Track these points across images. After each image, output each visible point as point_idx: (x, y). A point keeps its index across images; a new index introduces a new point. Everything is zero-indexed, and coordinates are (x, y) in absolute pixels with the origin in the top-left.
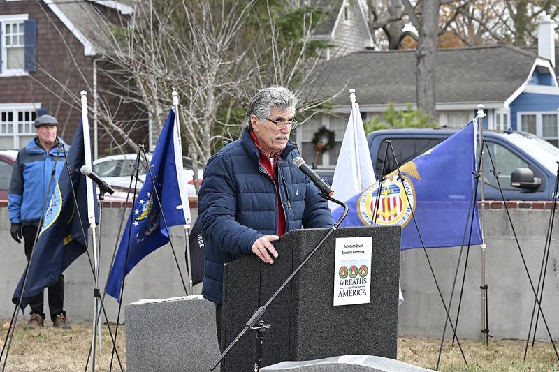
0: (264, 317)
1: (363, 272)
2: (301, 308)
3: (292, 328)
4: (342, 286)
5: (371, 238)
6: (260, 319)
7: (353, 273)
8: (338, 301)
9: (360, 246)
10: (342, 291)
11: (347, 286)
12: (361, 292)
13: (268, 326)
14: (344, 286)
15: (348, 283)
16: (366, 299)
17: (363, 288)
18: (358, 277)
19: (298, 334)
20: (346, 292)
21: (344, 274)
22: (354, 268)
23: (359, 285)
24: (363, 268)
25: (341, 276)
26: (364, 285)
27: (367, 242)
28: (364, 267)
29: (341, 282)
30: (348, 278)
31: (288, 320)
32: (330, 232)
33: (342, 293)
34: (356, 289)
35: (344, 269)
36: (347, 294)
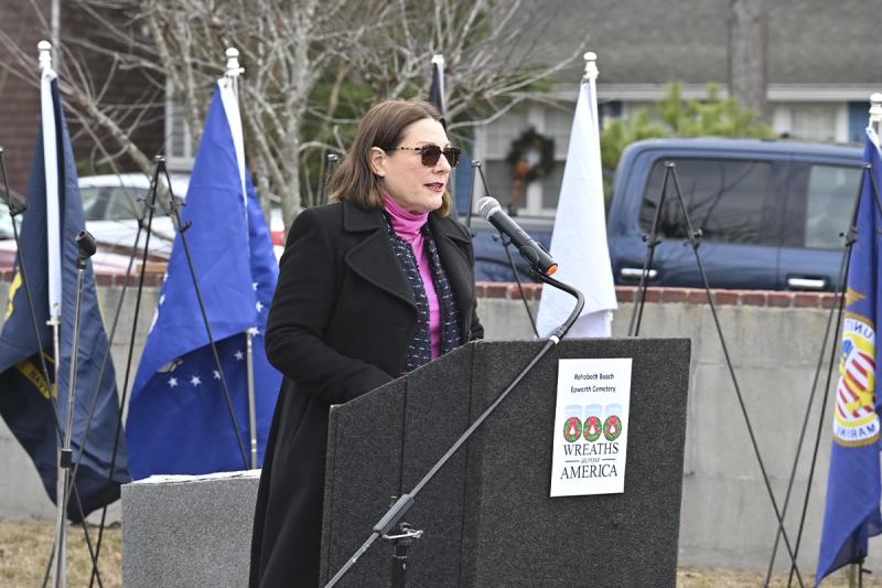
0: (406, 517)
1: (613, 430)
2: (486, 499)
3: (466, 540)
4: (570, 458)
5: (629, 361)
6: (403, 519)
7: (592, 431)
8: (560, 487)
9: (607, 377)
10: (568, 466)
11: (579, 457)
12: (607, 471)
13: (417, 534)
14: (571, 457)
15: (582, 451)
16: (615, 485)
17: (611, 463)
18: (602, 439)
19: (479, 551)
20: (576, 469)
21: (572, 432)
22: (593, 421)
23: (602, 456)
24: (613, 423)
25: (568, 437)
26: (612, 456)
27: (622, 368)
28: (614, 420)
29: (567, 451)
30: (582, 440)
31: (459, 524)
32: (547, 347)
33: (569, 471)
34: (597, 465)
35: (573, 422)
36: (578, 473)
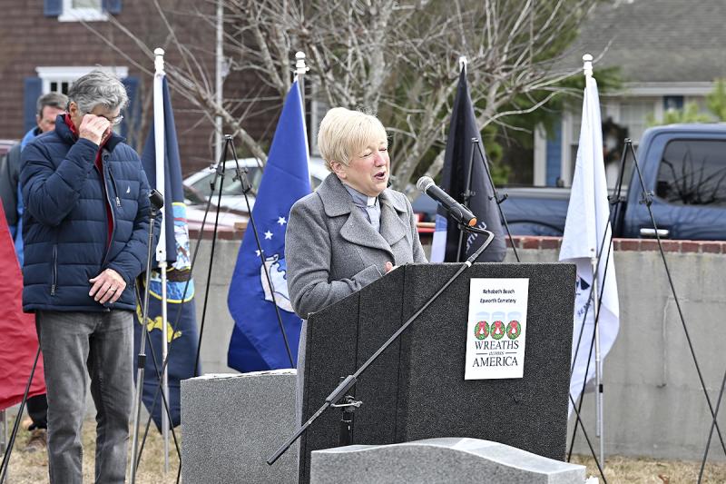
0: (352, 391)
1: (514, 331)
2: (414, 380)
3: (400, 410)
4: (479, 351)
5: (527, 280)
6: (347, 393)
7: (498, 332)
8: (472, 373)
9: (510, 292)
10: (479, 357)
11: (487, 351)
12: (509, 361)
13: (358, 404)
14: (482, 351)
15: (489, 346)
16: (517, 372)
17: (513, 356)
18: (505, 337)
19: (409, 419)
20: (485, 360)
21: (482, 332)
22: (498, 324)
23: (506, 350)
24: (514, 326)
25: (477, 335)
26: (514, 350)
27: (521, 286)
28: (514, 324)
29: (478, 346)
30: (489, 339)
31: (394, 398)
32: (462, 269)
33: (479, 361)
34: (502, 357)
35: (482, 325)
36: (487, 363)
